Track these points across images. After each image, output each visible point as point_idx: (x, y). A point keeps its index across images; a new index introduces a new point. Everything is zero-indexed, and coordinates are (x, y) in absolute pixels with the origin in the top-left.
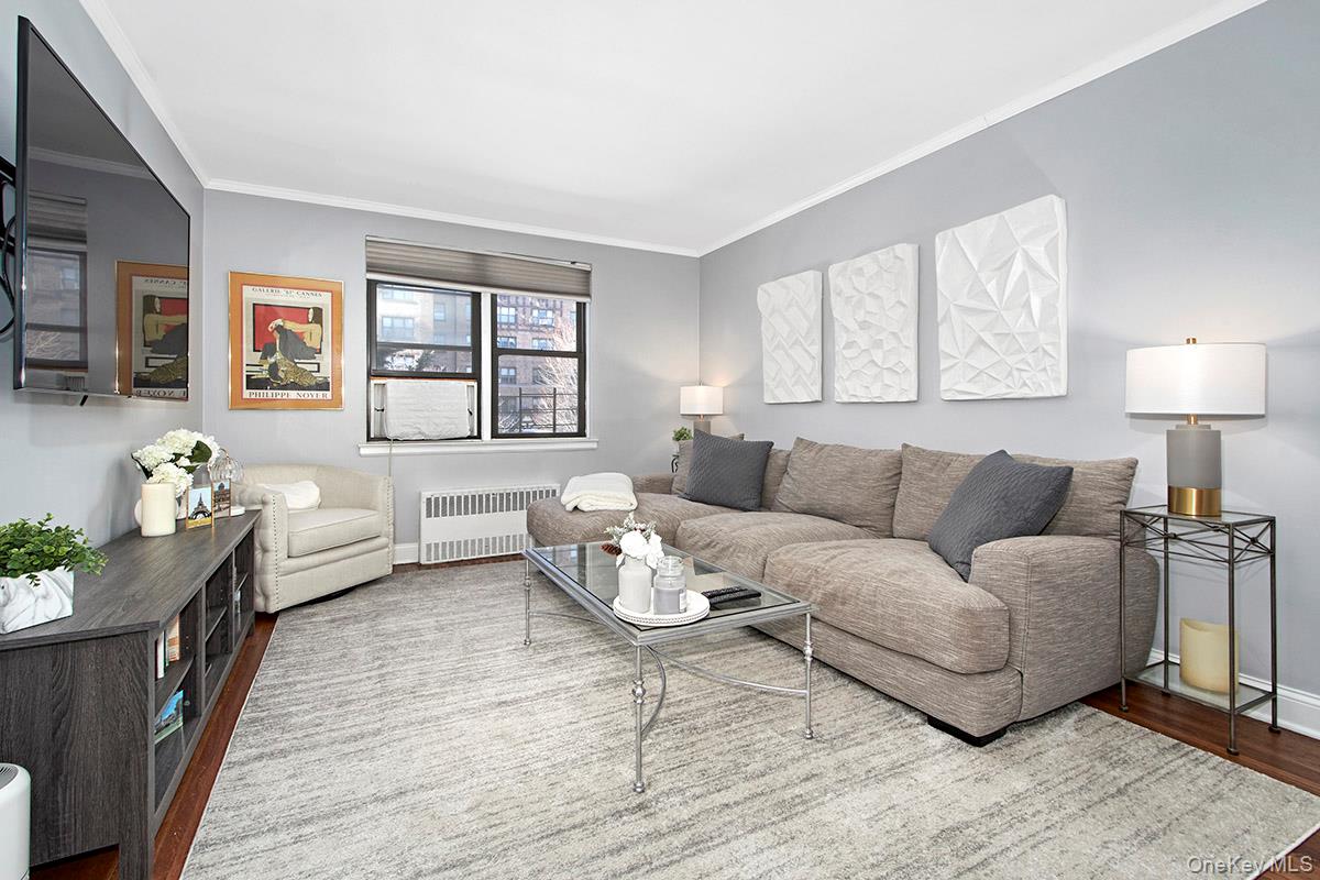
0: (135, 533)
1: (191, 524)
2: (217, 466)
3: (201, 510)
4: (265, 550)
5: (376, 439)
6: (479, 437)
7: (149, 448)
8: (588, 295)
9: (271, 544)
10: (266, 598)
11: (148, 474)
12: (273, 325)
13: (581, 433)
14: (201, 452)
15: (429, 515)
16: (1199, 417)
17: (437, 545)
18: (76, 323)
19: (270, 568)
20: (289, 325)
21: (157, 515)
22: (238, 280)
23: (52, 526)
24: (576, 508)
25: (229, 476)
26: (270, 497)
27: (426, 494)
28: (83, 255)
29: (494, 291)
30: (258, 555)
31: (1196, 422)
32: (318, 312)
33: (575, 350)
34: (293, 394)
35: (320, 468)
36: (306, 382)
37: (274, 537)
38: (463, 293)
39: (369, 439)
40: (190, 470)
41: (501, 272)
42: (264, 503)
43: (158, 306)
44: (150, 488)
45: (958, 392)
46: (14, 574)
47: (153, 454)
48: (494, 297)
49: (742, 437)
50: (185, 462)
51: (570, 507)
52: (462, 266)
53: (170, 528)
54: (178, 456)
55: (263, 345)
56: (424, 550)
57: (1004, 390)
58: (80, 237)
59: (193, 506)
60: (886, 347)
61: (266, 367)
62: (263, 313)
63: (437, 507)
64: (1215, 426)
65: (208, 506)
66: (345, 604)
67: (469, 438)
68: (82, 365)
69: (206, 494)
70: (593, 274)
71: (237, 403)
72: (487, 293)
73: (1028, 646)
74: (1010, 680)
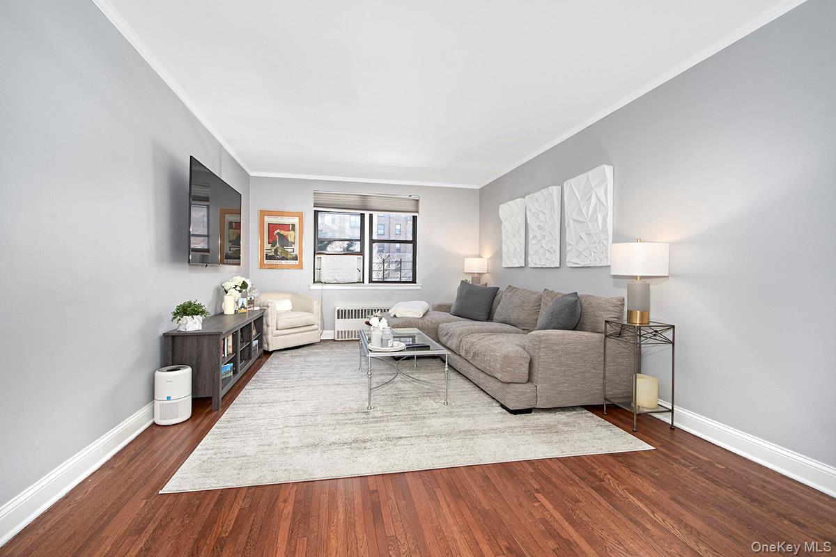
0: (222, 313)
1: (240, 312)
2: (250, 291)
3: (243, 307)
4: (268, 326)
5: (317, 282)
6: (363, 282)
7: (227, 283)
8: (417, 212)
9: (270, 324)
10: (268, 345)
11: (227, 292)
12: (276, 232)
13: (414, 281)
14: (244, 285)
15: (338, 318)
16: (642, 277)
17: (342, 332)
18: (206, 234)
19: (270, 333)
20: (282, 232)
21: (229, 308)
22: (263, 214)
23: (197, 303)
24: (395, 316)
25: (254, 295)
26: (270, 305)
27: (337, 308)
28: (208, 206)
29: (371, 212)
30: (265, 327)
31: (640, 279)
32: (293, 225)
33: (411, 240)
35: (294, 295)
37: (271, 321)
38: (356, 215)
39: (314, 282)
40: (240, 291)
41: (373, 203)
42: (268, 307)
43: (234, 226)
44: (227, 297)
45: (574, 263)
46: (188, 315)
47: (228, 285)
48: (371, 216)
49: (486, 285)
50: (238, 288)
51: (392, 315)
52: (354, 201)
53: (233, 313)
54: (236, 286)
56: (336, 334)
57: (589, 262)
58: (206, 199)
59: (240, 305)
60: (547, 239)
61: (273, 250)
62: (272, 227)
63: (342, 314)
64: (648, 281)
65: (245, 304)
66: (299, 351)
67: (357, 282)
68: (207, 251)
69: (245, 301)
70: (420, 202)
71: (262, 266)
72: (367, 214)
73: (539, 374)
74: (528, 388)
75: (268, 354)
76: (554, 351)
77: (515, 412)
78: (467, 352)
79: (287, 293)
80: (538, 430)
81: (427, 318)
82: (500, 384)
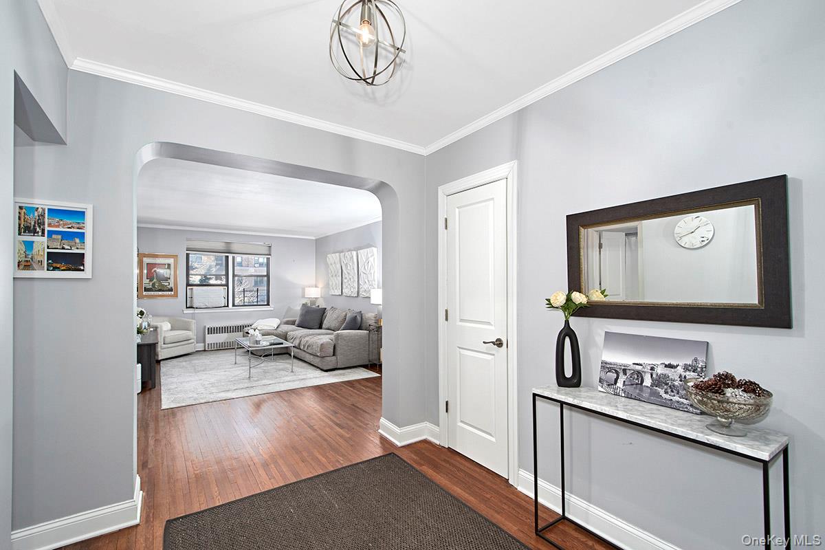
4: (158, 342)
5: (189, 308)
6: (228, 306)
8: (270, 255)
9: (159, 340)
10: (158, 355)
12: (153, 270)
13: (268, 304)
14: (142, 313)
15: (208, 334)
17: (211, 344)
20: (159, 270)
22: (142, 256)
26: (159, 326)
27: (207, 327)
29: (234, 255)
32: (169, 265)
33: (266, 275)
34: (160, 293)
35: (172, 318)
36: (165, 289)
38: (222, 256)
39: (187, 308)
41: (235, 248)
42: (158, 328)
45: (363, 295)
48: (233, 258)
52: (221, 247)
54: (138, 313)
55: (150, 277)
56: (207, 345)
57: (366, 295)
59: (144, 327)
60: (352, 280)
61: (151, 284)
62: (150, 266)
63: (212, 331)
66: (181, 359)
67: (224, 307)
70: (272, 248)
71: (141, 297)
72: (230, 256)
73: (338, 351)
74: (334, 358)
75: (158, 362)
76: (345, 340)
77: (327, 371)
78: (304, 346)
79: (165, 316)
80: (335, 375)
81: (279, 329)
82: (319, 359)
